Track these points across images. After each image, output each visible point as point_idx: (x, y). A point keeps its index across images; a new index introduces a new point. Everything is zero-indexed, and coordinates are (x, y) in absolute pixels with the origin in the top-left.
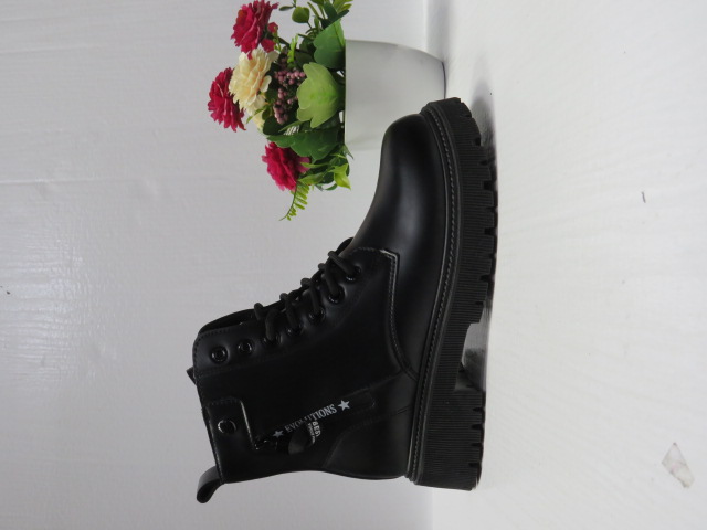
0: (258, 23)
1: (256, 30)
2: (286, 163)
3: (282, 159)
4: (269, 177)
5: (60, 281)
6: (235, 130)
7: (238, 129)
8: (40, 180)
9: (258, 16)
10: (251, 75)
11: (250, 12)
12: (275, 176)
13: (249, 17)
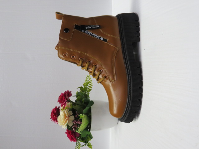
2: (72, 134)
3: (70, 133)
9: (66, 99)
11: (64, 97)
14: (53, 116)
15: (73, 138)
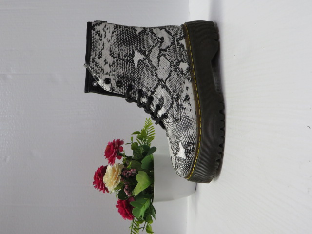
0: (116, 152)
1: (115, 154)
3: (124, 206)
6: (104, 192)
7: (106, 191)
10: (114, 176)
11: (112, 146)
12: (121, 213)
13: (112, 149)
14: (97, 178)
15: (128, 213)
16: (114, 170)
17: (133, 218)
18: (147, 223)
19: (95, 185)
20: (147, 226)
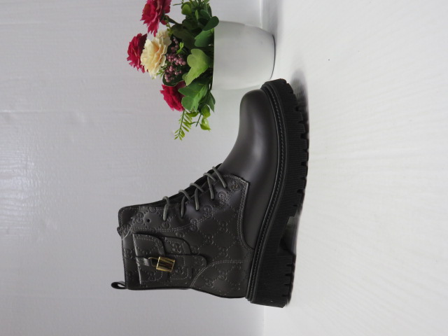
1: (157, 18)
2: (174, 95)
3: (171, 92)
4: (165, 102)
5: (19, 178)
8: (5, 111)
9: (158, 11)
10: (155, 56)
11: (153, 7)
12: (168, 101)
13: (152, 11)
14: (133, 53)
15: (177, 102)
16: (156, 46)
17: (184, 109)
18: (202, 116)
19: (130, 61)
20: (203, 121)
